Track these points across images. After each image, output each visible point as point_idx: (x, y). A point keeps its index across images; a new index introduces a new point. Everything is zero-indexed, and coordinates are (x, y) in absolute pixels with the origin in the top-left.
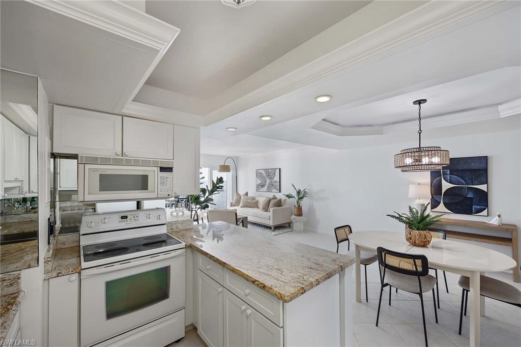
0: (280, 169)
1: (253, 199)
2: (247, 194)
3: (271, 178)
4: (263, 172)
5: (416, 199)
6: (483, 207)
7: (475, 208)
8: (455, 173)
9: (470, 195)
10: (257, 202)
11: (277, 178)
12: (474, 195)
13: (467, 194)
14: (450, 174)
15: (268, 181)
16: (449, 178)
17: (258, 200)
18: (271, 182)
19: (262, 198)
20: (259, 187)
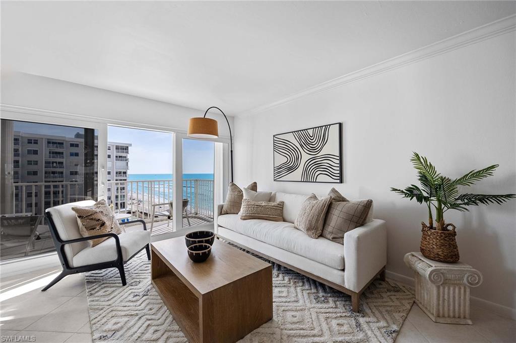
0: (341, 125)
1: (271, 198)
2: (254, 187)
3: (313, 150)
4: (291, 138)
10: (282, 206)
11: (331, 148)
15: (305, 157)
17: (283, 200)
18: (314, 159)
19: (294, 195)
20: (281, 172)
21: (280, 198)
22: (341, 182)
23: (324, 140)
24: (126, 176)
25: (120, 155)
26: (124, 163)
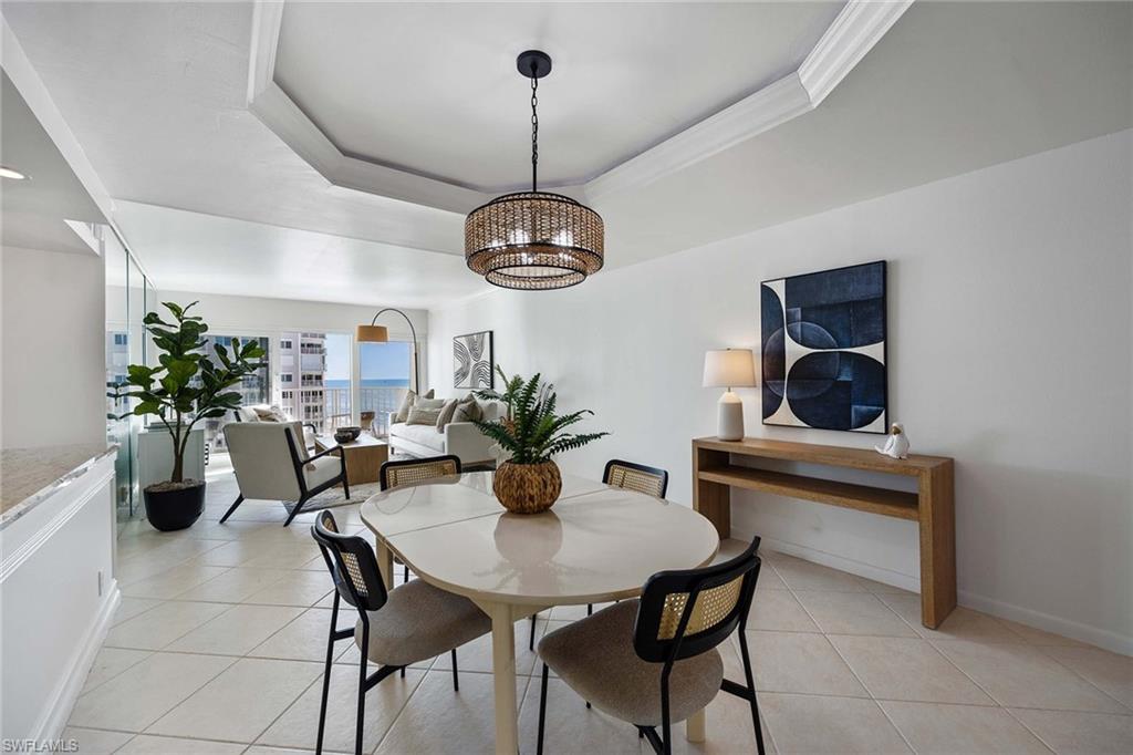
0: (491, 333)
2: (431, 394)
4: (463, 341)
6: (875, 408)
7: (856, 411)
8: (813, 316)
9: (845, 377)
11: (486, 357)
12: (854, 375)
13: (839, 374)
14: (802, 321)
15: (473, 363)
16: (799, 330)
18: (477, 365)
20: (458, 378)
22: (492, 387)
23: (482, 347)
24: (321, 384)
25: (310, 342)
26: (319, 356)
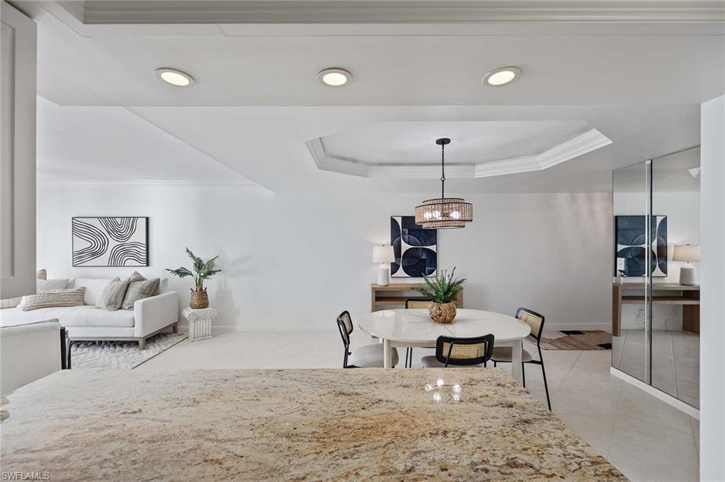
0: (147, 219)
1: (68, 284)
3: (121, 237)
4: (96, 223)
5: (380, 264)
6: (433, 268)
7: (427, 270)
8: (413, 233)
9: (424, 257)
10: (82, 292)
11: (139, 236)
12: (427, 256)
13: (422, 255)
14: (409, 234)
15: (113, 243)
16: (407, 238)
17: (84, 286)
18: (122, 245)
19: (97, 280)
20: (83, 257)
21: (80, 284)
22: (148, 265)
23: (132, 229)
